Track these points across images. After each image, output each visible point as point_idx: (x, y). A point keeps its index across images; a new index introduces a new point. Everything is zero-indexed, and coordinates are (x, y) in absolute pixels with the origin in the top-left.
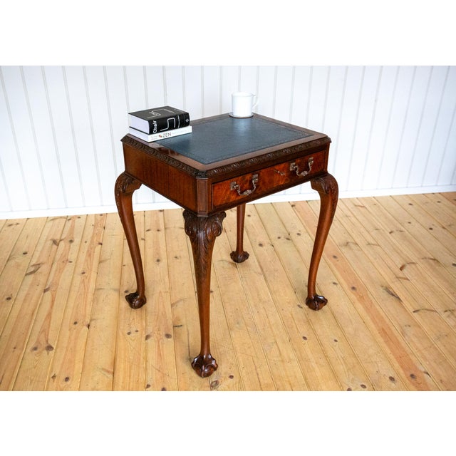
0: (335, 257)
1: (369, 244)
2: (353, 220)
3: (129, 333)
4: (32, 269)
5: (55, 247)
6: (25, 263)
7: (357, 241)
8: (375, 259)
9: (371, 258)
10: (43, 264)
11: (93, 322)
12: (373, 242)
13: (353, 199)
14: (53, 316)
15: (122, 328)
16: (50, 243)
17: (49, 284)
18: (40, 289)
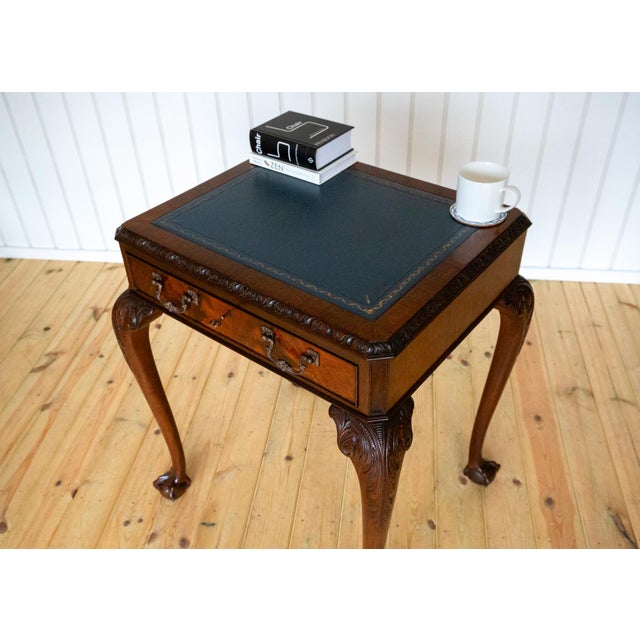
0: (538, 418)
1: (617, 399)
2: (605, 335)
3: (127, 523)
4: (44, 361)
5: (92, 321)
6: (39, 345)
7: (596, 388)
8: (618, 436)
9: (610, 434)
10: (62, 353)
11: (84, 488)
12: (626, 394)
13: (621, 286)
14: (34, 461)
15: (120, 509)
16: (89, 312)
17: (54, 395)
18: (39, 401)
